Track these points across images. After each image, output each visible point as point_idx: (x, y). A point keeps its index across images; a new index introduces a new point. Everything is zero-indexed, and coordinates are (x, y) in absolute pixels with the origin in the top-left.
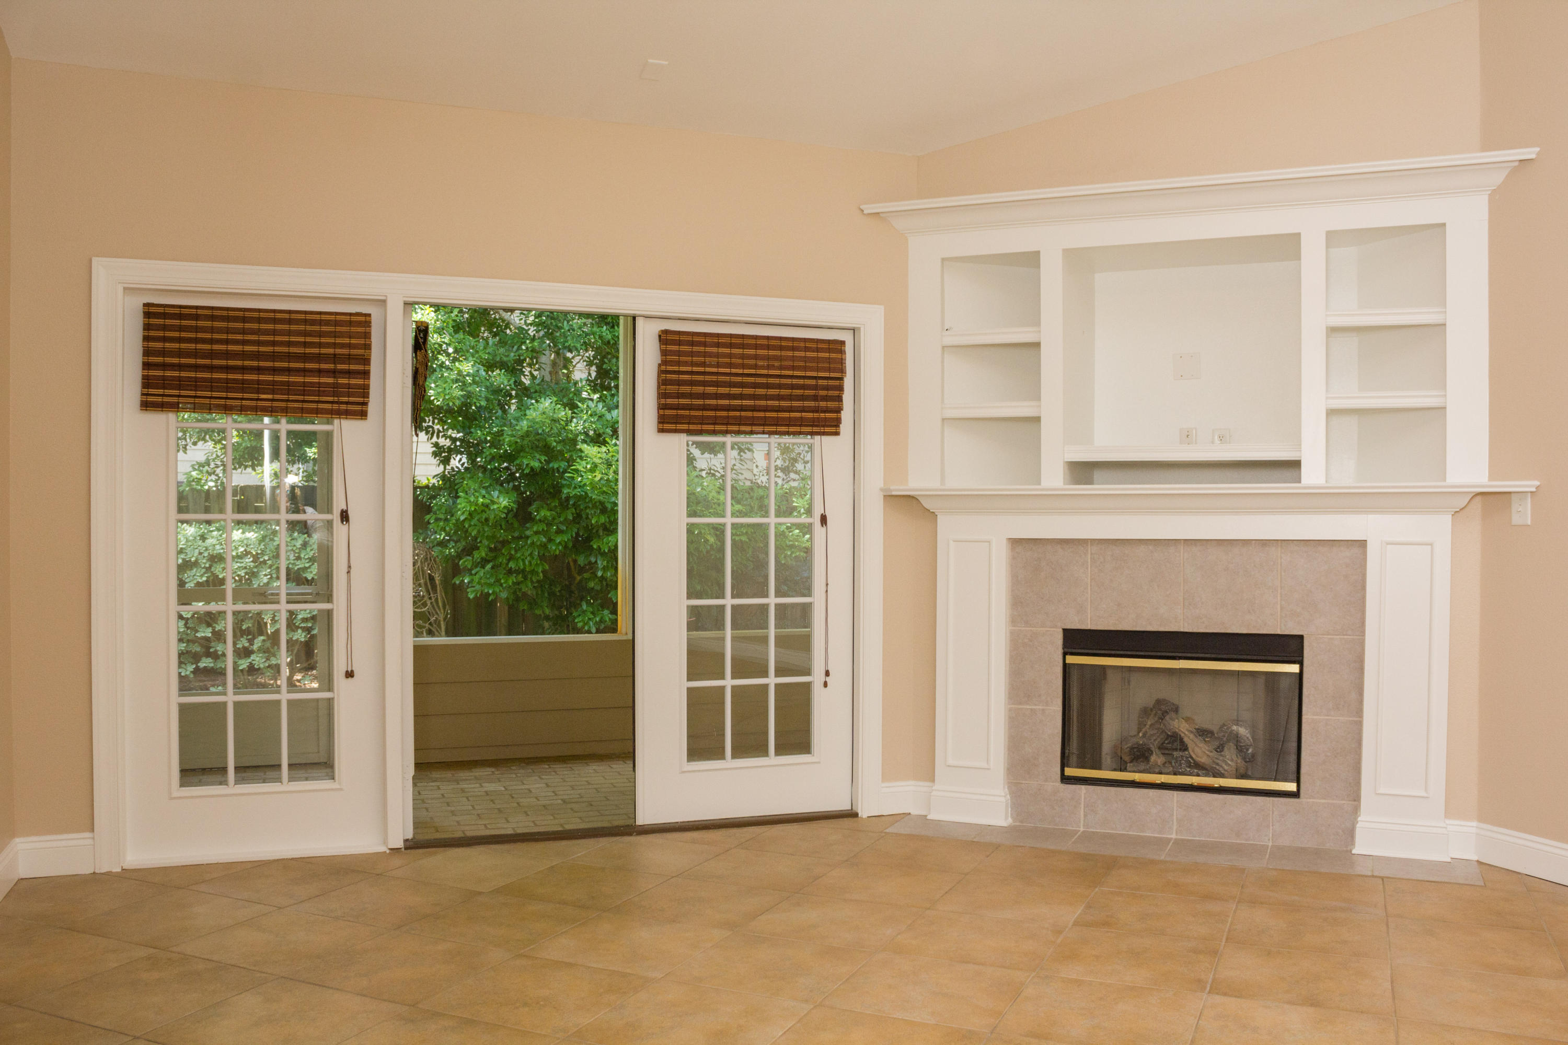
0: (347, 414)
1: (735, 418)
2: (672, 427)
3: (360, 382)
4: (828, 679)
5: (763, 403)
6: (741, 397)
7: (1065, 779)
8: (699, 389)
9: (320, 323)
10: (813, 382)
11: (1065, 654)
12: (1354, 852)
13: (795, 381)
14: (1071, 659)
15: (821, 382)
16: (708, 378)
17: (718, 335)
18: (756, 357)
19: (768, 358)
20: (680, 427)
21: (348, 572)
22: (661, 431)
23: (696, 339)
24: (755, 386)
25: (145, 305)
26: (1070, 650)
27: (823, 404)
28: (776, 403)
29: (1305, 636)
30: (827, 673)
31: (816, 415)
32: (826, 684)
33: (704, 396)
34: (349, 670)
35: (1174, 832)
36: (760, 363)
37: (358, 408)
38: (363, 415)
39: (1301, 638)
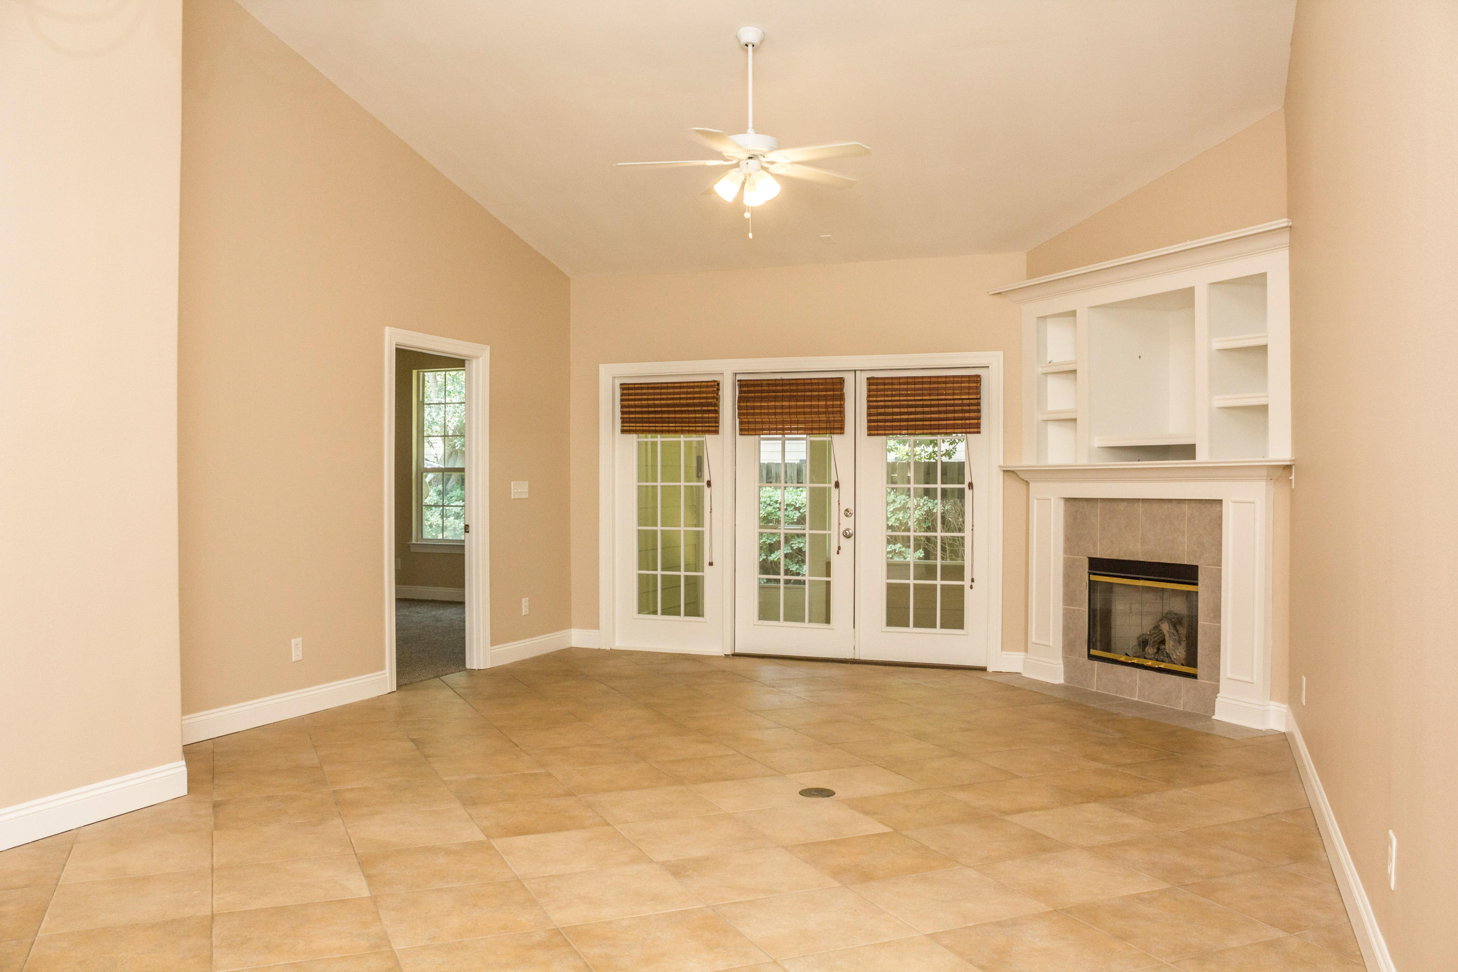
0: (709, 432)
1: (912, 426)
2: (876, 432)
3: (714, 415)
4: (973, 584)
5: (929, 416)
6: (916, 413)
7: (1091, 657)
8: (890, 410)
9: (693, 387)
10: (960, 402)
11: (1090, 574)
12: (1213, 717)
13: (948, 402)
14: (1093, 578)
15: (965, 401)
16: (894, 403)
17: (900, 378)
18: (922, 389)
19: (930, 389)
20: (880, 432)
21: (711, 512)
22: (869, 435)
23: (886, 381)
24: (923, 406)
25: (621, 384)
26: (1093, 572)
27: (967, 415)
28: (937, 416)
29: (1199, 566)
30: (973, 580)
31: (963, 422)
32: (971, 587)
33: (893, 414)
34: (711, 562)
35: (1137, 697)
36: (925, 392)
37: (714, 429)
38: (716, 432)
39: (1197, 566)
